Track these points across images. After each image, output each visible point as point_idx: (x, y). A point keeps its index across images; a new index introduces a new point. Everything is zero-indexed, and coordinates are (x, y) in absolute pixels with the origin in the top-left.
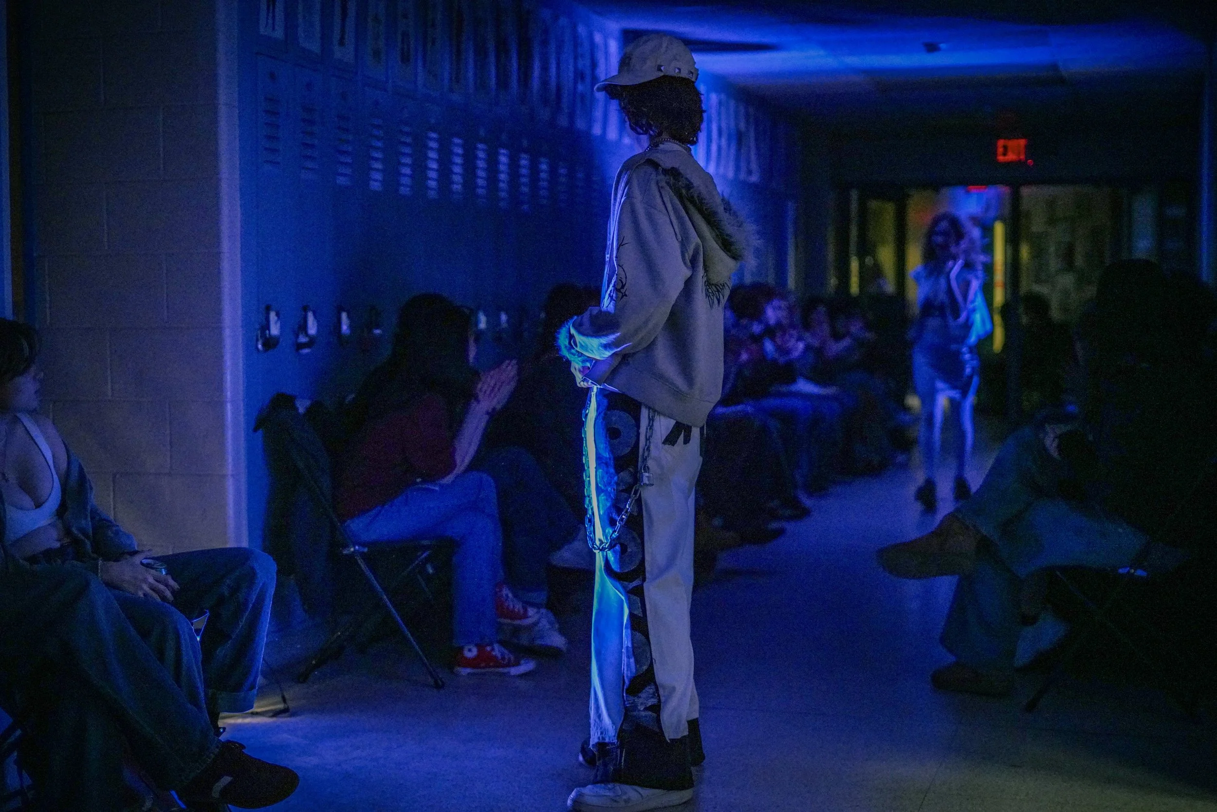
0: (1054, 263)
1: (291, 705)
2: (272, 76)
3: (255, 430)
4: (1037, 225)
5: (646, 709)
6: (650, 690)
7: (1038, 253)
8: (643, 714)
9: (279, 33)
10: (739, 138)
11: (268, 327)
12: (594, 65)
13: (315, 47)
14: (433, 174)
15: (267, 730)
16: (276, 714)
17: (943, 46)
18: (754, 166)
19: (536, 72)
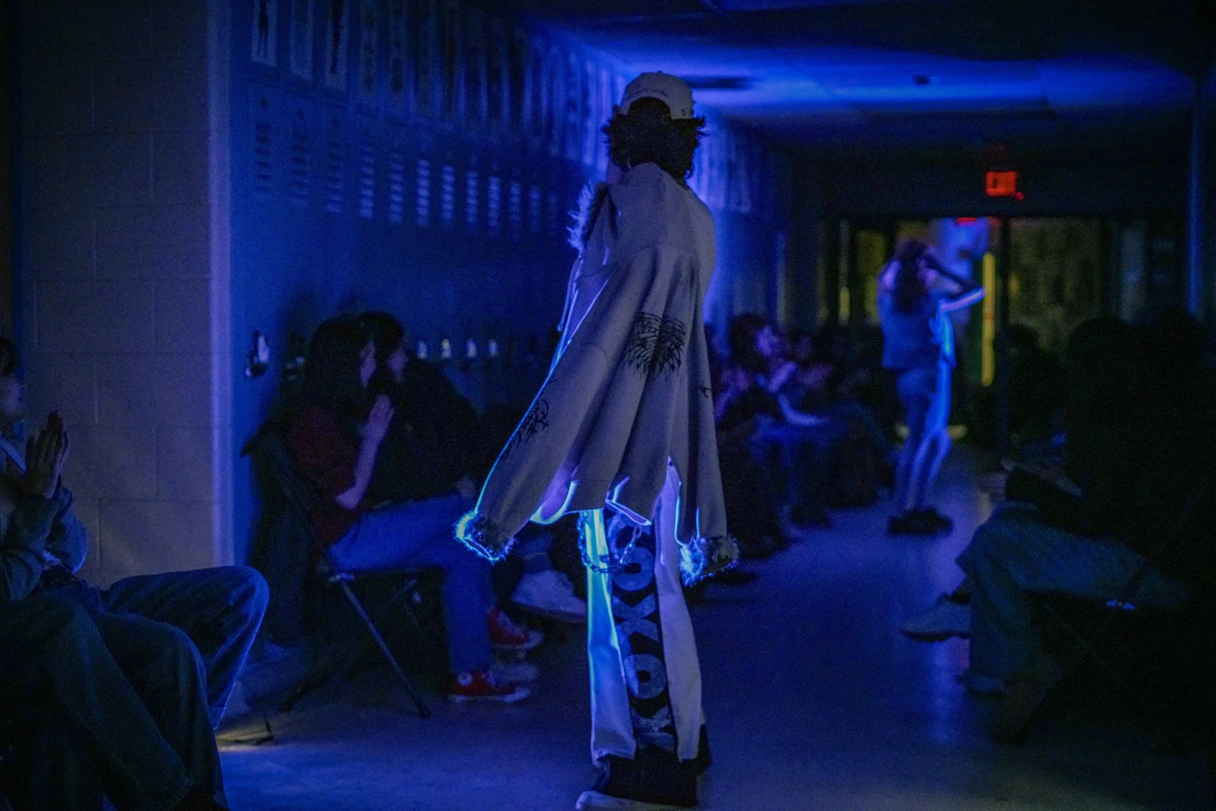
0: (1043, 296)
1: (274, 733)
2: (264, 103)
3: (242, 455)
4: (1027, 258)
5: (661, 730)
6: (664, 711)
7: (1028, 286)
8: (658, 734)
9: (271, 61)
10: (730, 169)
11: (255, 352)
12: (585, 94)
13: (306, 74)
14: (424, 202)
15: (249, 758)
16: (260, 742)
17: (933, 78)
18: (745, 197)
19: (528, 101)
